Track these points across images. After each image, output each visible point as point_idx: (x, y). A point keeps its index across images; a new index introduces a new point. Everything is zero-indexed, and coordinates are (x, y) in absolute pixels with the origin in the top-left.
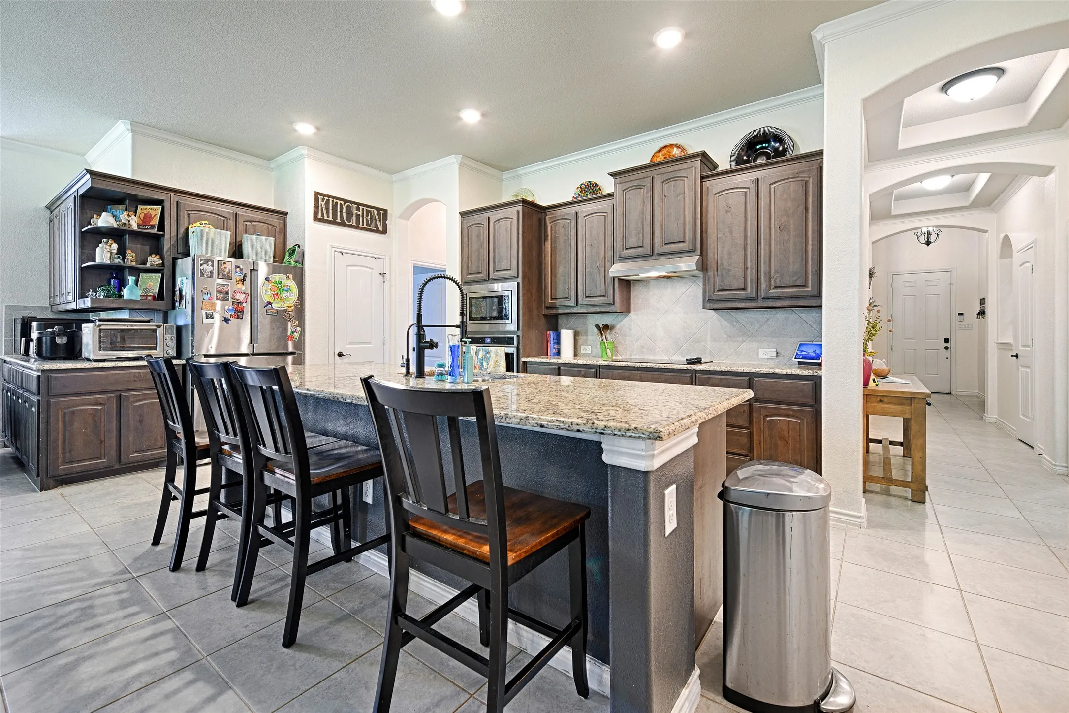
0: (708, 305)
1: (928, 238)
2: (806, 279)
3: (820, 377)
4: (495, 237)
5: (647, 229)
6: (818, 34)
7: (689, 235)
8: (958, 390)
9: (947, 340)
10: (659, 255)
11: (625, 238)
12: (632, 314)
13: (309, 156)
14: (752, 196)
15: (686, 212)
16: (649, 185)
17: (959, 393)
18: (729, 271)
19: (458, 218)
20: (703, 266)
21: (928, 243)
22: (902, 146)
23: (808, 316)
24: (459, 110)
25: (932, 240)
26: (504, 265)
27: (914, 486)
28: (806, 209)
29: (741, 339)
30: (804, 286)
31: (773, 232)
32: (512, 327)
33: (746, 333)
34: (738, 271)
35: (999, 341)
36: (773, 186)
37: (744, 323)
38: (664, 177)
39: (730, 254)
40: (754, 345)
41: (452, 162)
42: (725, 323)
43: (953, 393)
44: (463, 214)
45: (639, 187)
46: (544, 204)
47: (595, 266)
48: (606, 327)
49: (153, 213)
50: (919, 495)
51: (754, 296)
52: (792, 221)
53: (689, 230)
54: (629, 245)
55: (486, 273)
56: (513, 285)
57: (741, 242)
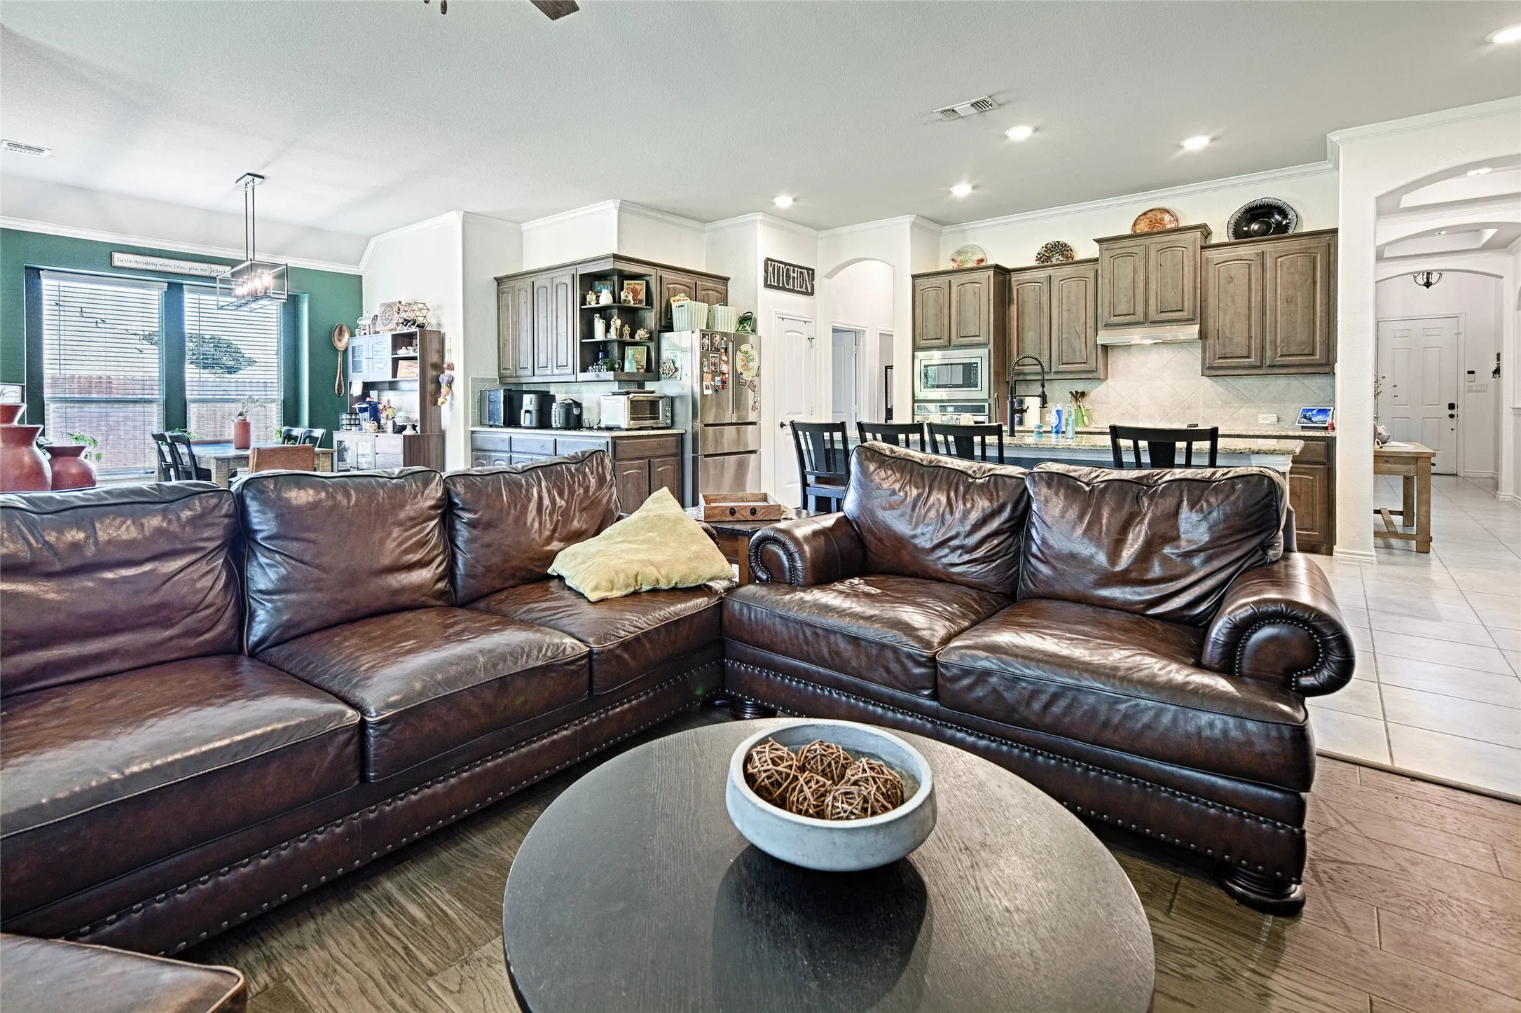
0: (1207, 372)
1: (1428, 279)
2: (1314, 348)
3: (1334, 439)
4: (960, 303)
5: (1140, 298)
6: (1334, 137)
7: (1188, 304)
8: (1466, 470)
9: (1452, 406)
10: (1154, 322)
11: (1113, 305)
12: (1110, 381)
13: (762, 221)
14: (1256, 269)
15: (1185, 282)
16: (1142, 254)
17: (1466, 474)
18: (1231, 339)
19: (910, 280)
20: (1203, 335)
21: (1428, 285)
22: (1402, 205)
23: (1315, 384)
24: (951, 186)
25: (1433, 280)
26: (972, 330)
27: (1419, 538)
28: (1314, 283)
29: (1237, 405)
30: (1312, 355)
31: (1279, 303)
32: (984, 395)
33: (1245, 400)
34: (1243, 341)
35: (1516, 406)
36: (1279, 260)
37: (1241, 389)
38: (1159, 247)
39: (1232, 323)
40: (1253, 411)
41: (905, 222)
42: (1220, 389)
43: (1461, 474)
44: (914, 277)
45: (1130, 255)
46: (1009, 266)
47: (1072, 331)
48: (1083, 394)
49: (638, 287)
50: (1424, 546)
51: (1258, 364)
52: (1299, 294)
53: (1189, 299)
54: (1118, 312)
55: (946, 338)
56: (983, 352)
57: (1244, 311)
